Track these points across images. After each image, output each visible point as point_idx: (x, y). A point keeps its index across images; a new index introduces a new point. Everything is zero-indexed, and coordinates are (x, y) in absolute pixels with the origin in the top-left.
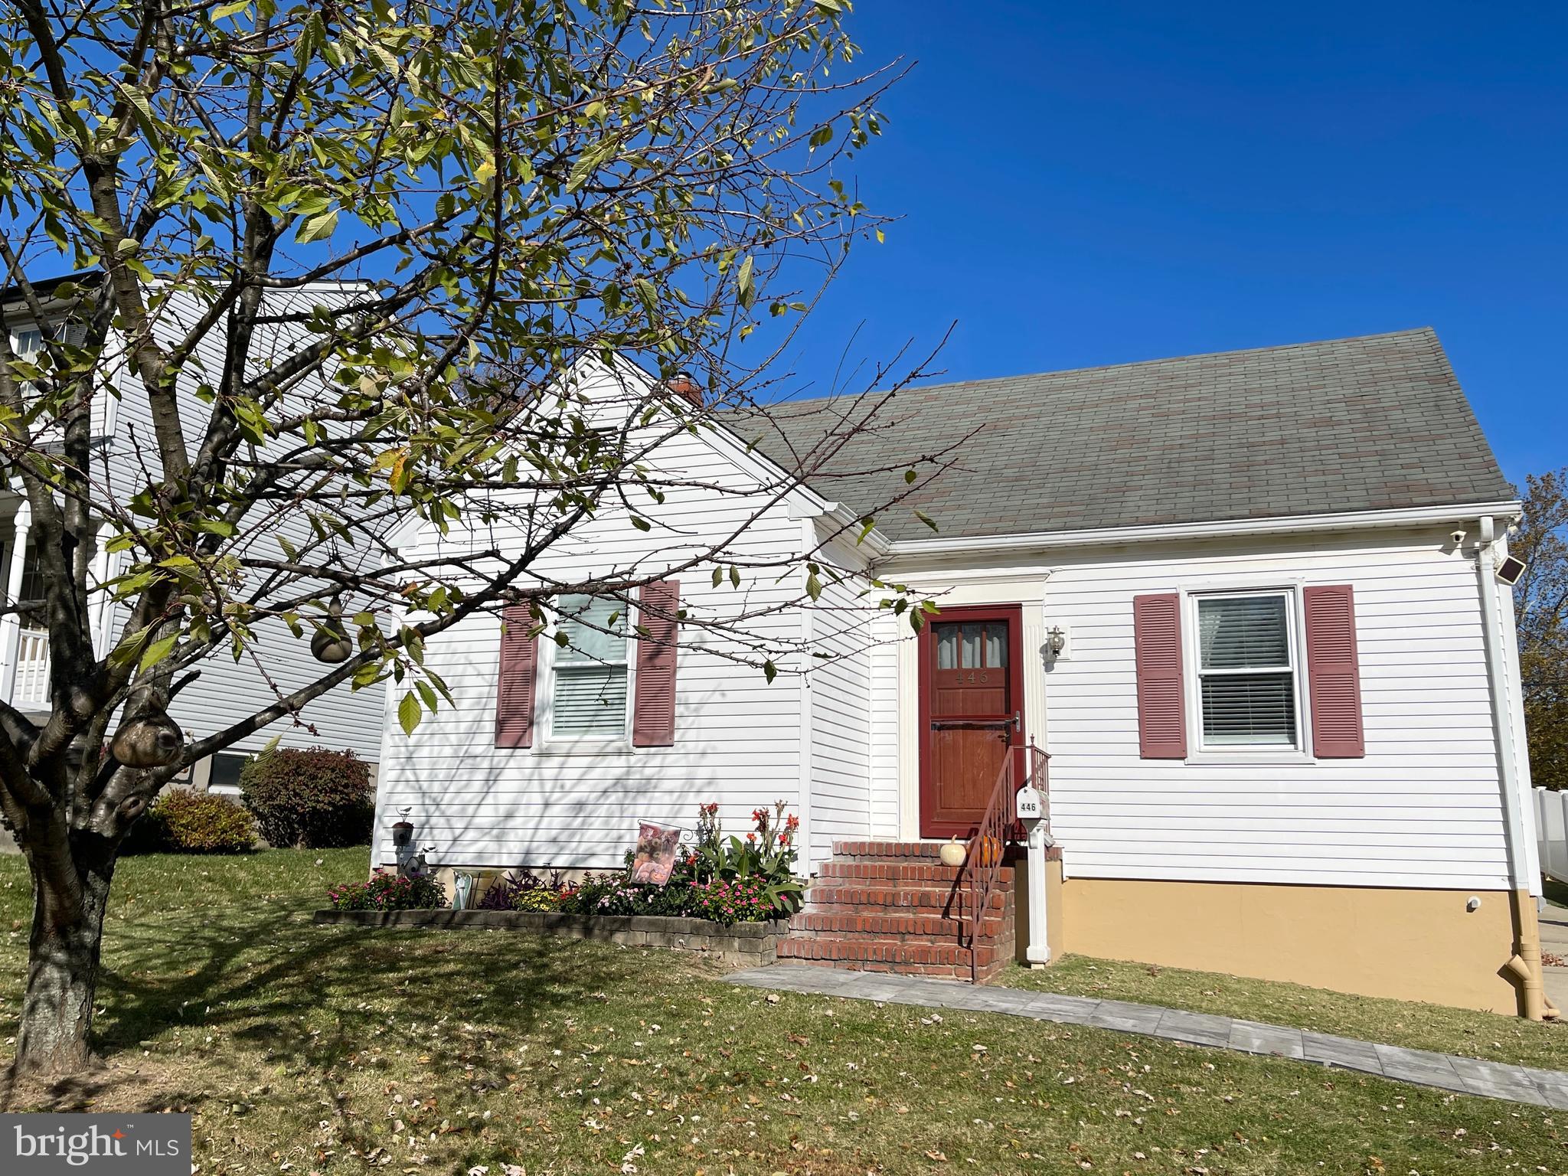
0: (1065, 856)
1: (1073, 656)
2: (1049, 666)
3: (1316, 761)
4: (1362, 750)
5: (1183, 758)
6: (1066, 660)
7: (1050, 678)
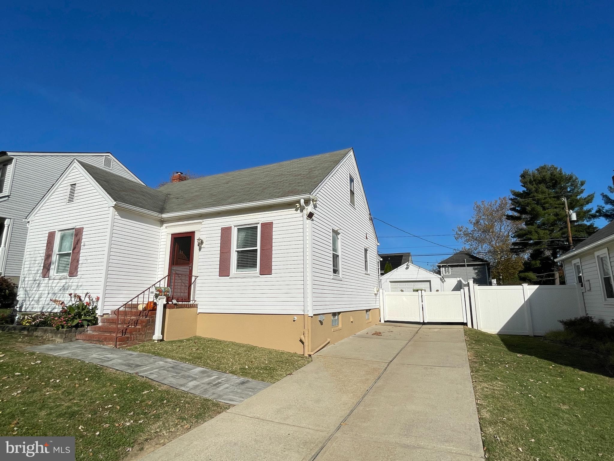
0: (199, 307)
1: (206, 246)
2: (200, 249)
3: (260, 276)
4: (271, 272)
5: (229, 276)
6: (204, 248)
7: (200, 253)
